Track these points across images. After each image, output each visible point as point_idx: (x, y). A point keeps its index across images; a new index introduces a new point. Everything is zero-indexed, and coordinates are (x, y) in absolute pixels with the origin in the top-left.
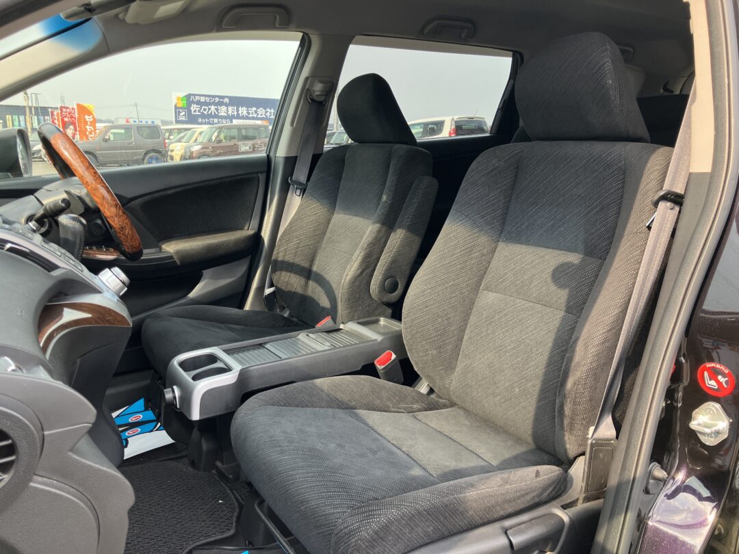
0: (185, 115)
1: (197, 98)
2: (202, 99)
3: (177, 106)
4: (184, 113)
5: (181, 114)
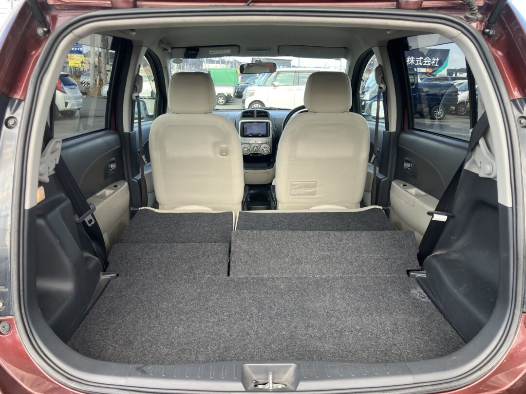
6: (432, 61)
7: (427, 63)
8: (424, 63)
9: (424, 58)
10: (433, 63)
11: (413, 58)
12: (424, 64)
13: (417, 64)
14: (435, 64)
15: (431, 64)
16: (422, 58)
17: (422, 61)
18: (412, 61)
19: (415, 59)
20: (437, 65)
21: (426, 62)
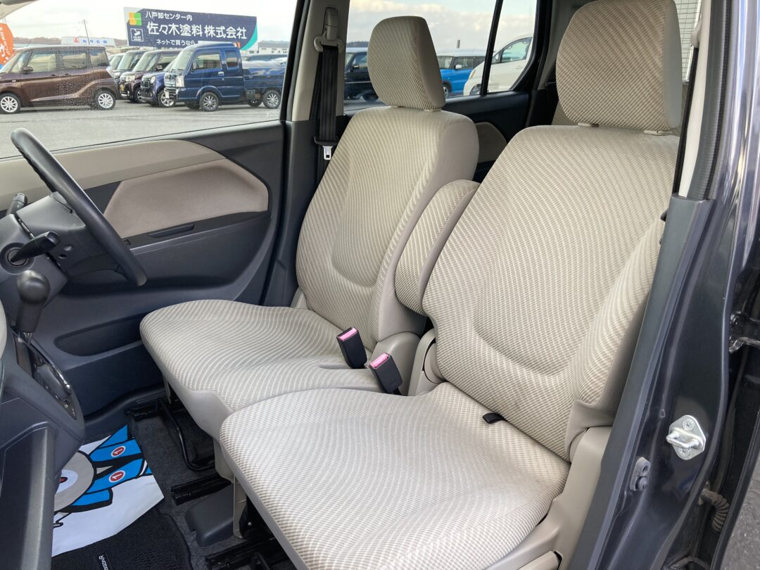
0: (140, 35)
1: (154, 14)
2: (161, 16)
3: (131, 24)
4: (138, 33)
5: (136, 34)
6: (237, 32)
7: (232, 35)
8: (227, 35)
9: (226, 28)
10: (239, 34)
11: (212, 27)
12: (229, 37)
13: (219, 36)
14: (242, 36)
15: (237, 37)
16: (223, 28)
17: (225, 32)
18: (212, 33)
19: (215, 29)
20: (244, 38)
21: (230, 33)
